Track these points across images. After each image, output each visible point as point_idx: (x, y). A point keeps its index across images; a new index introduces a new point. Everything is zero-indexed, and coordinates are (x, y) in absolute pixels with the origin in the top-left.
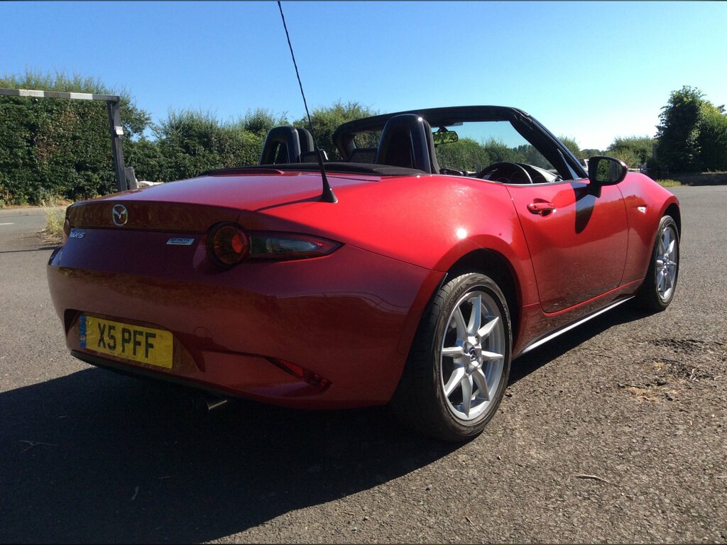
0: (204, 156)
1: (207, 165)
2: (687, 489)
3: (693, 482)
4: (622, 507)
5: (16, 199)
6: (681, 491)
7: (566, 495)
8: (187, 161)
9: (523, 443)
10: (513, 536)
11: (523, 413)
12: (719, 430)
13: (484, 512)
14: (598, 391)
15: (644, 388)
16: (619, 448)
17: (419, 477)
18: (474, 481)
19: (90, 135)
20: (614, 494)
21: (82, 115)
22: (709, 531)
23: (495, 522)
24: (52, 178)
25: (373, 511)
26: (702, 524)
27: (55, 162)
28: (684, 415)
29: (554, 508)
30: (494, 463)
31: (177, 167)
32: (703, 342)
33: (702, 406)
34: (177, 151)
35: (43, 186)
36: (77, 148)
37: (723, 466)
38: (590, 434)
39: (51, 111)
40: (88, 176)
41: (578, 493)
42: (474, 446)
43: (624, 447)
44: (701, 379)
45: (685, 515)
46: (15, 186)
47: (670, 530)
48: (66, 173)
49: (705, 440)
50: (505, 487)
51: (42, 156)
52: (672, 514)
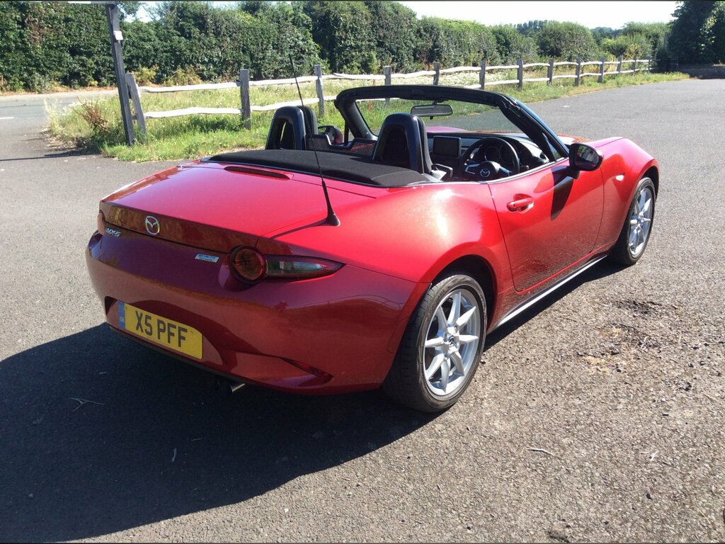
0: (199, 40)
1: (203, 48)
2: (615, 464)
3: (621, 457)
4: (561, 479)
5: (11, 85)
6: (610, 465)
7: (519, 466)
8: (182, 45)
9: (490, 414)
10: (472, 504)
11: (492, 382)
12: (654, 405)
13: (452, 481)
14: (559, 360)
15: (599, 357)
16: (567, 422)
17: (402, 446)
18: (446, 451)
19: (83, 17)
20: (556, 467)
22: (624, 503)
23: (460, 490)
24: (46, 63)
25: (365, 477)
26: (620, 496)
27: (48, 46)
28: (628, 388)
29: (507, 479)
30: (464, 433)
31: (173, 51)
32: (661, 305)
33: (645, 379)
34: (172, 33)
35: (38, 71)
36: (70, 30)
37: (648, 442)
38: (546, 406)
40: (83, 60)
41: (528, 464)
42: (448, 415)
43: (572, 420)
44: (651, 349)
45: (609, 489)
46: (9, 71)
47: (594, 502)
49: (639, 415)
50: (471, 457)
51: (35, 39)
52: (599, 487)
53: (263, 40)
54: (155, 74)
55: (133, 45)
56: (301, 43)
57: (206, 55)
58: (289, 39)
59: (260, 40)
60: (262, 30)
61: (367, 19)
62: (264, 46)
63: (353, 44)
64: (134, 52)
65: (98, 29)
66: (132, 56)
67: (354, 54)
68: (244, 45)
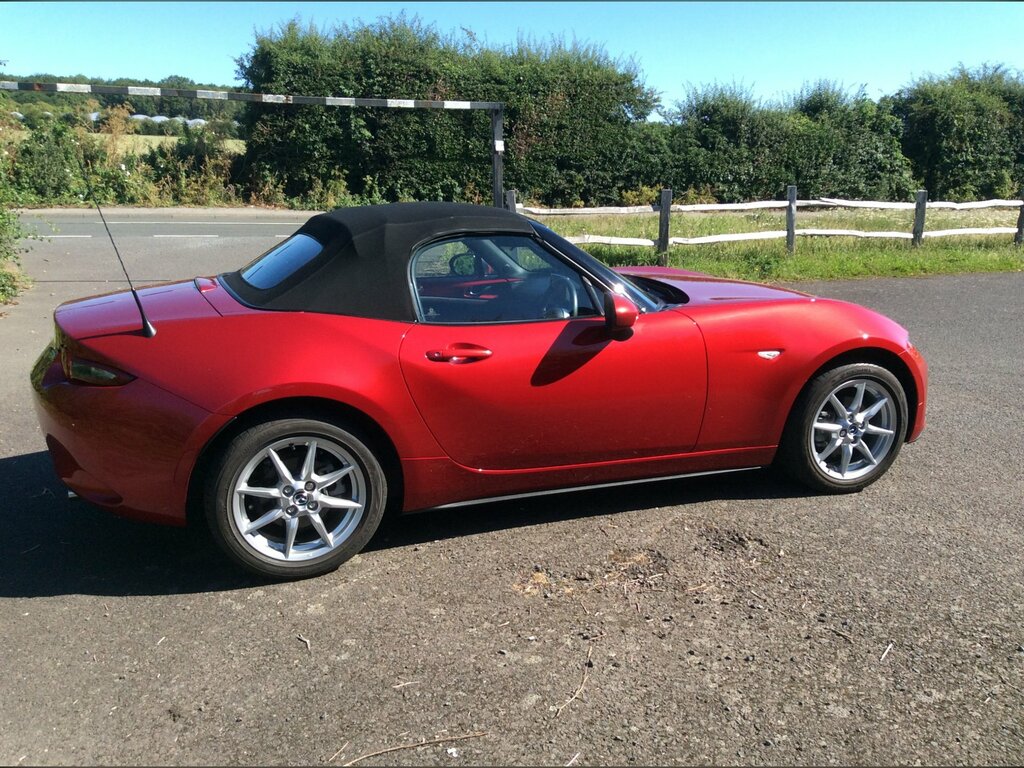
0: (725, 152)
1: (729, 163)
8: (701, 158)
19: (580, 123)
21: (573, 97)
24: (528, 178)
27: (533, 157)
31: (686, 166)
34: (691, 143)
35: (517, 186)
36: (562, 139)
39: (535, 93)
40: (571, 176)
46: (486, 186)
48: (545, 172)
51: (520, 150)
53: (819, 152)
54: (657, 194)
55: (636, 158)
56: (880, 156)
57: (731, 172)
58: (861, 151)
59: (815, 153)
60: (820, 138)
61: (1002, 121)
62: (820, 160)
63: (970, 158)
64: (636, 166)
65: (595, 138)
66: (633, 173)
67: (970, 172)
68: (789, 158)
